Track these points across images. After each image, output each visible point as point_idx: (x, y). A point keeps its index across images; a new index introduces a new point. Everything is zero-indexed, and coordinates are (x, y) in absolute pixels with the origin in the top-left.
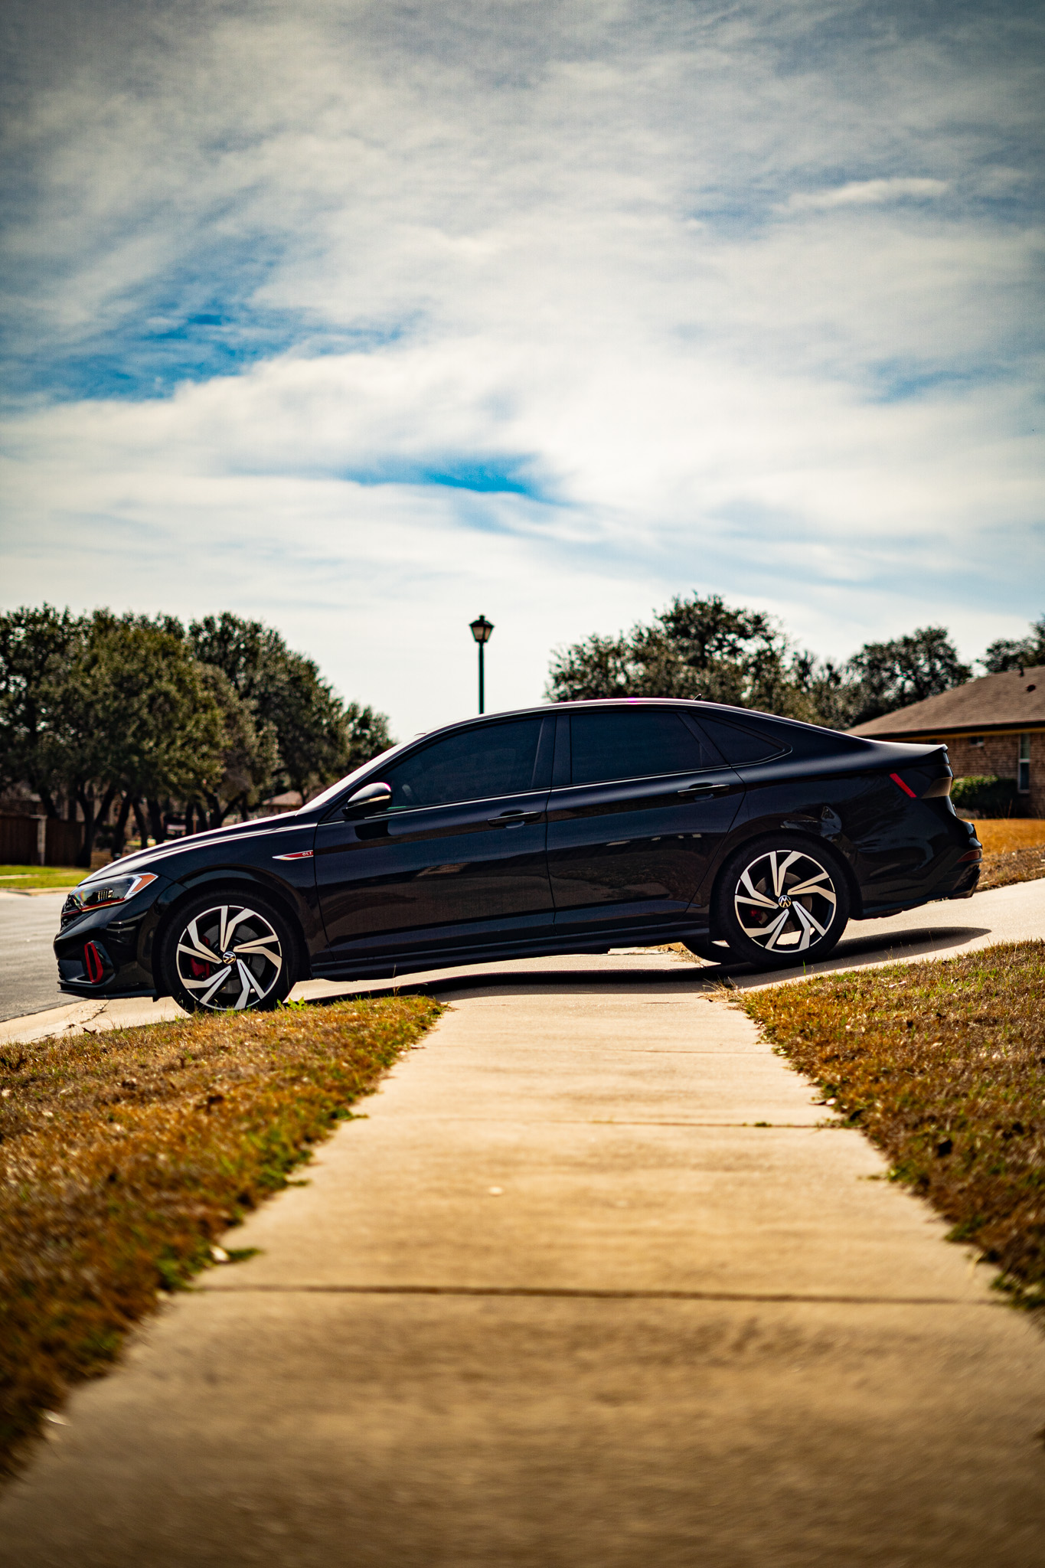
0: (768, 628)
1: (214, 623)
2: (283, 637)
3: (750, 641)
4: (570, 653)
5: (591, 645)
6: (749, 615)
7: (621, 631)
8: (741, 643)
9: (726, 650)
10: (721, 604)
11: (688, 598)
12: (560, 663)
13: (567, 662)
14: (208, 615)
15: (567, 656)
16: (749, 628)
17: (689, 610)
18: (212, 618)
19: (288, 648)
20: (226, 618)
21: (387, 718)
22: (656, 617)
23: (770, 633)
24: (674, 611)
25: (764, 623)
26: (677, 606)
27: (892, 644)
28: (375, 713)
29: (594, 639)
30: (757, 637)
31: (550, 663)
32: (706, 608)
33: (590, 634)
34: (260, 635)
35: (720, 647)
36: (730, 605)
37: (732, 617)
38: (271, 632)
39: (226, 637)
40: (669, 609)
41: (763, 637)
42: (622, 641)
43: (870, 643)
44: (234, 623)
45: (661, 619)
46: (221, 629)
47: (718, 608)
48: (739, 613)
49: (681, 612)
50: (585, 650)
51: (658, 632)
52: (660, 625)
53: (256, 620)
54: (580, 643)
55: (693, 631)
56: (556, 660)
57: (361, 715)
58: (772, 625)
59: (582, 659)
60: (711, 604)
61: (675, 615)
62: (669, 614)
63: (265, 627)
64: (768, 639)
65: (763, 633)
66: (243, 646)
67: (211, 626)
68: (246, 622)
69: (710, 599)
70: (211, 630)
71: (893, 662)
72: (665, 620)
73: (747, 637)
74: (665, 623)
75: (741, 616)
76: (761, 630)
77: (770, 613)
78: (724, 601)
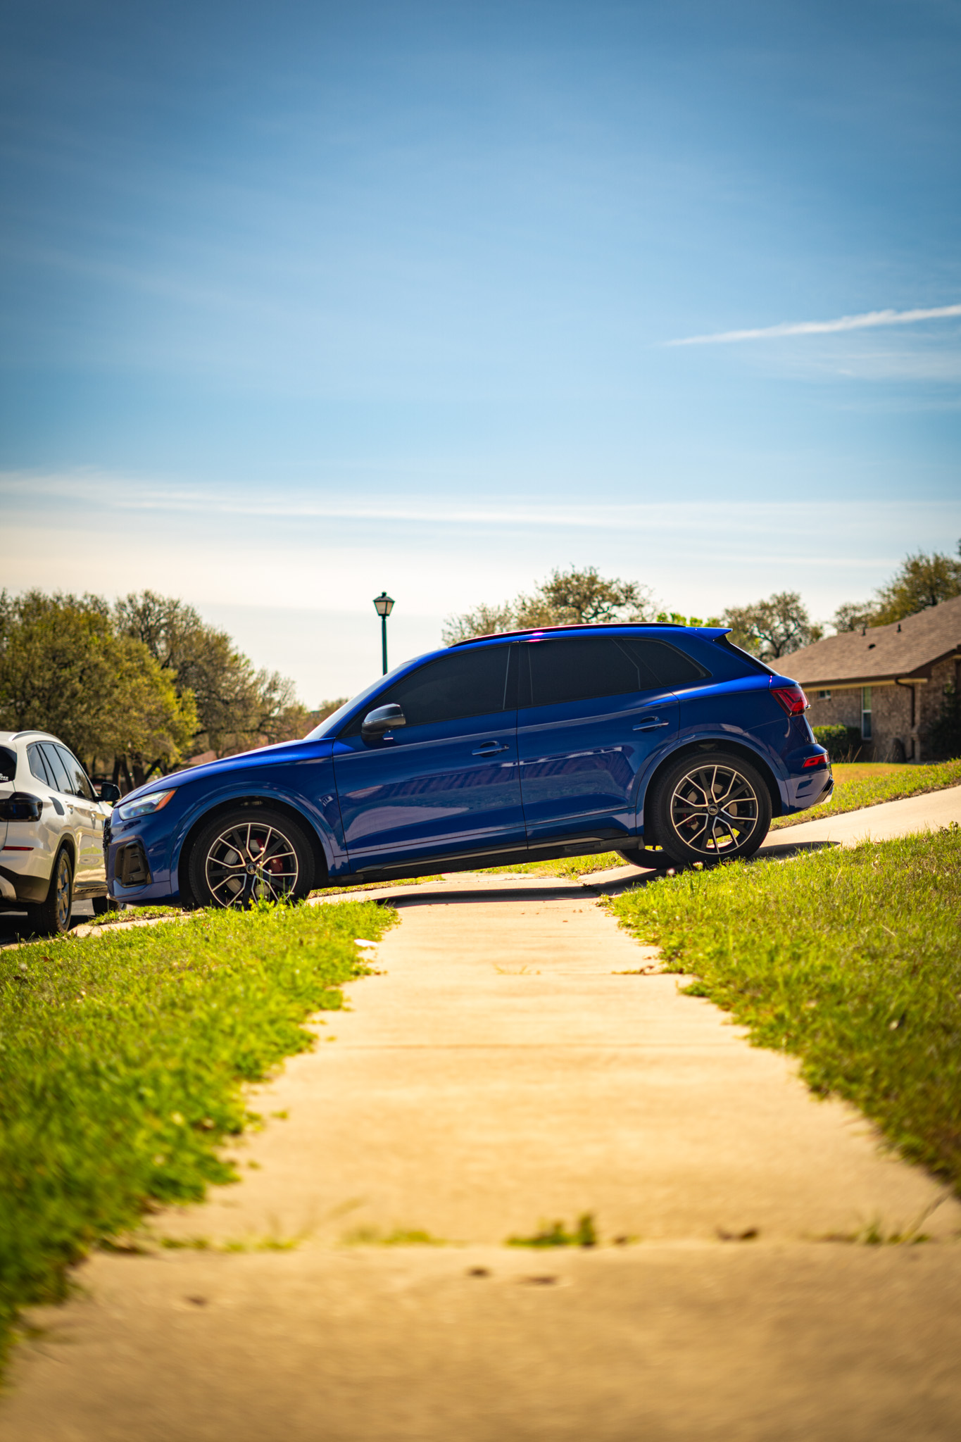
0: (639, 597)
1: (137, 601)
2: (198, 613)
3: (622, 608)
4: (460, 623)
5: (479, 614)
6: (622, 586)
7: (507, 602)
8: (615, 610)
9: (600, 616)
10: (596, 576)
11: (566, 571)
12: (452, 631)
13: (458, 630)
14: (131, 592)
15: (458, 625)
16: (622, 597)
17: (567, 582)
18: (134, 596)
19: (205, 621)
20: (147, 595)
21: (293, 682)
22: (537, 588)
23: (639, 602)
24: (553, 582)
25: (635, 592)
26: (556, 580)
27: (750, 609)
28: (283, 677)
29: (482, 609)
30: (628, 605)
31: (443, 631)
32: (582, 579)
33: (479, 605)
34: (178, 610)
35: (596, 614)
36: (604, 576)
37: (607, 588)
38: (188, 608)
39: (147, 613)
40: (550, 581)
41: (634, 604)
42: (507, 609)
43: (731, 609)
44: (153, 600)
45: (543, 590)
46: (144, 605)
47: (593, 580)
48: (612, 583)
49: (560, 583)
50: (474, 619)
51: (540, 601)
52: (542, 596)
53: (175, 598)
54: (470, 614)
55: (571, 600)
56: (448, 628)
57: (269, 681)
58: (642, 594)
59: (473, 628)
60: (587, 575)
61: (554, 586)
62: (549, 586)
63: (182, 605)
64: (639, 606)
65: (634, 601)
66: (163, 621)
67: (134, 603)
68: (165, 600)
69: (586, 572)
70: (133, 607)
71: (751, 625)
72: (546, 591)
73: (620, 605)
74: (546, 593)
75: (614, 586)
76: (632, 598)
77: (640, 583)
78: (598, 572)
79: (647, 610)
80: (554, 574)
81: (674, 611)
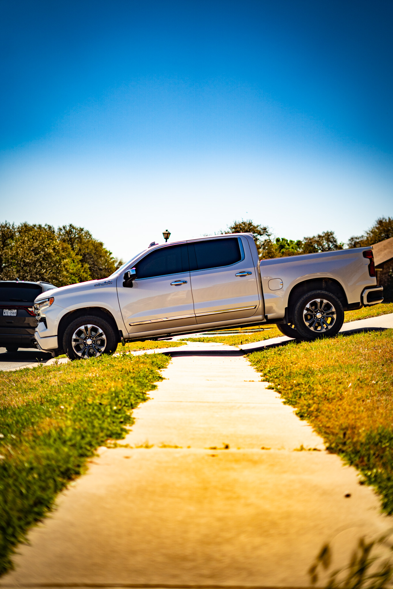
2: (91, 233)
6: (262, 227)
8: (259, 237)
10: (252, 223)
11: (239, 221)
14: (64, 224)
16: (262, 232)
17: (240, 225)
18: (65, 226)
19: (94, 237)
20: (71, 225)
22: (228, 227)
23: (269, 233)
24: (234, 225)
25: (267, 230)
27: (314, 237)
30: (264, 235)
32: (246, 224)
34: (83, 232)
36: (255, 224)
37: (255, 228)
38: (87, 231)
39: (70, 233)
41: (267, 235)
43: (306, 237)
44: (73, 228)
46: (69, 230)
47: (250, 224)
48: (258, 226)
49: (238, 225)
52: (229, 230)
53: (82, 228)
57: (119, 261)
58: (270, 231)
60: (248, 223)
62: (233, 227)
63: (85, 230)
64: (269, 235)
65: (266, 233)
66: (77, 236)
67: (65, 228)
68: (78, 227)
69: (247, 221)
70: (65, 230)
71: (314, 244)
72: (231, 228)
73: (261, 235)
74: (231, 229)
75: (259, 227)
76: (266, 232)
77: (269, 227)
78: (252, 221)
79: (272, 238)
80: (234, 222)
81: (283, 237)
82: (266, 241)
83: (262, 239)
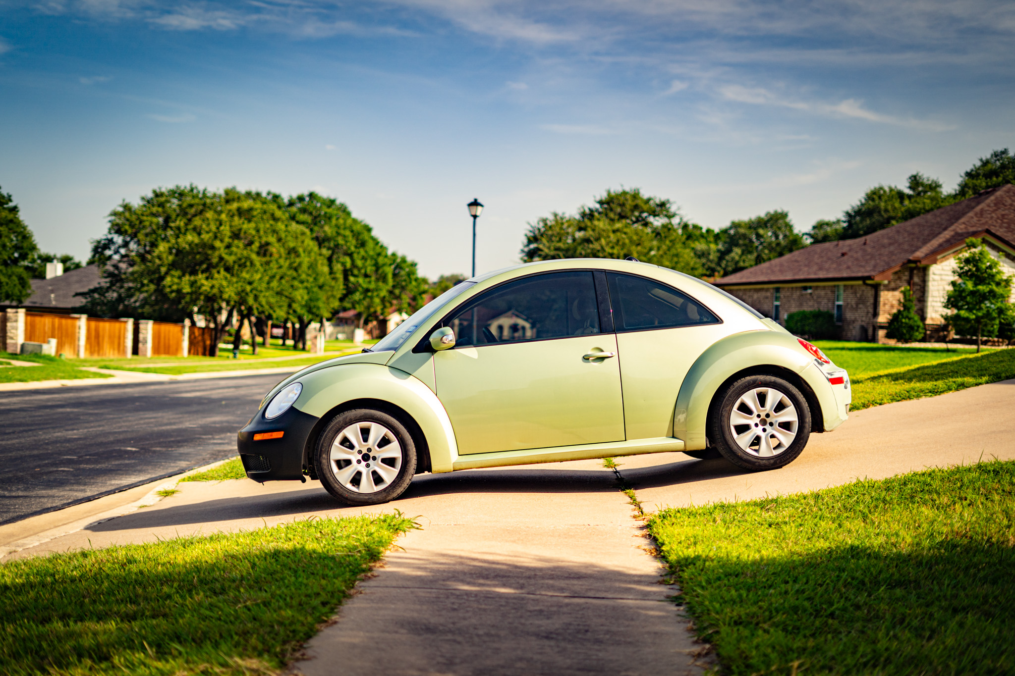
0: (670, 210)
1: (304, 198)
3: (657, 218)
4: (538, 223)
5: (552, 218)
6: (658, 202)
8: (651, 219)
10: (639, 193)
11: (616, 189)
15: (537, 225)
16: (657, 210)
17: (618, 196)
18: (303, 195)
19: (354, 215)
20: (312, 195)
22: (595, 201)
23: (671, 214)
24: (607, 197)
25: (668, 206)
26: (609, 193)
27: (749, 221)
28: (409, 259)
29: (554, 214)
30: (662, 216)
32: (629, 195)
34: (334, 206)
36: (645, 194)
37: (646, 202)
38: (342, 204)
39: (312, 208)
40: (604, 196)
41: (666, 216)
44: (317, 198)
45: (599, 202)
46: (309, 202)
47: (637, 195)
48: (650, 199)
49: (612, 198)
51: (596, 210)
52: (598, 206)
53: (332, 197)
54: (545, 217)
58: (673, 208)
59: (546, 227)
60: (632, 193)
61: (607, 199)
62: (604, 199)
63: (338, 202)
64: (670, 217)
65: (666, 212)
67: (302, 200)
68: (325, 197)
69: (631, 189)
70: (302, 203)
72: (601, 202)
73: (655, 216)
74: (601, 204)
75: (652, 201)
76: (666, 210)
77: (671, 200)
78: (640, 190)
79: (675, 221)
80: (608, 190)
81: (694, 222)
82: (664, 226)
83: (658, 222)
